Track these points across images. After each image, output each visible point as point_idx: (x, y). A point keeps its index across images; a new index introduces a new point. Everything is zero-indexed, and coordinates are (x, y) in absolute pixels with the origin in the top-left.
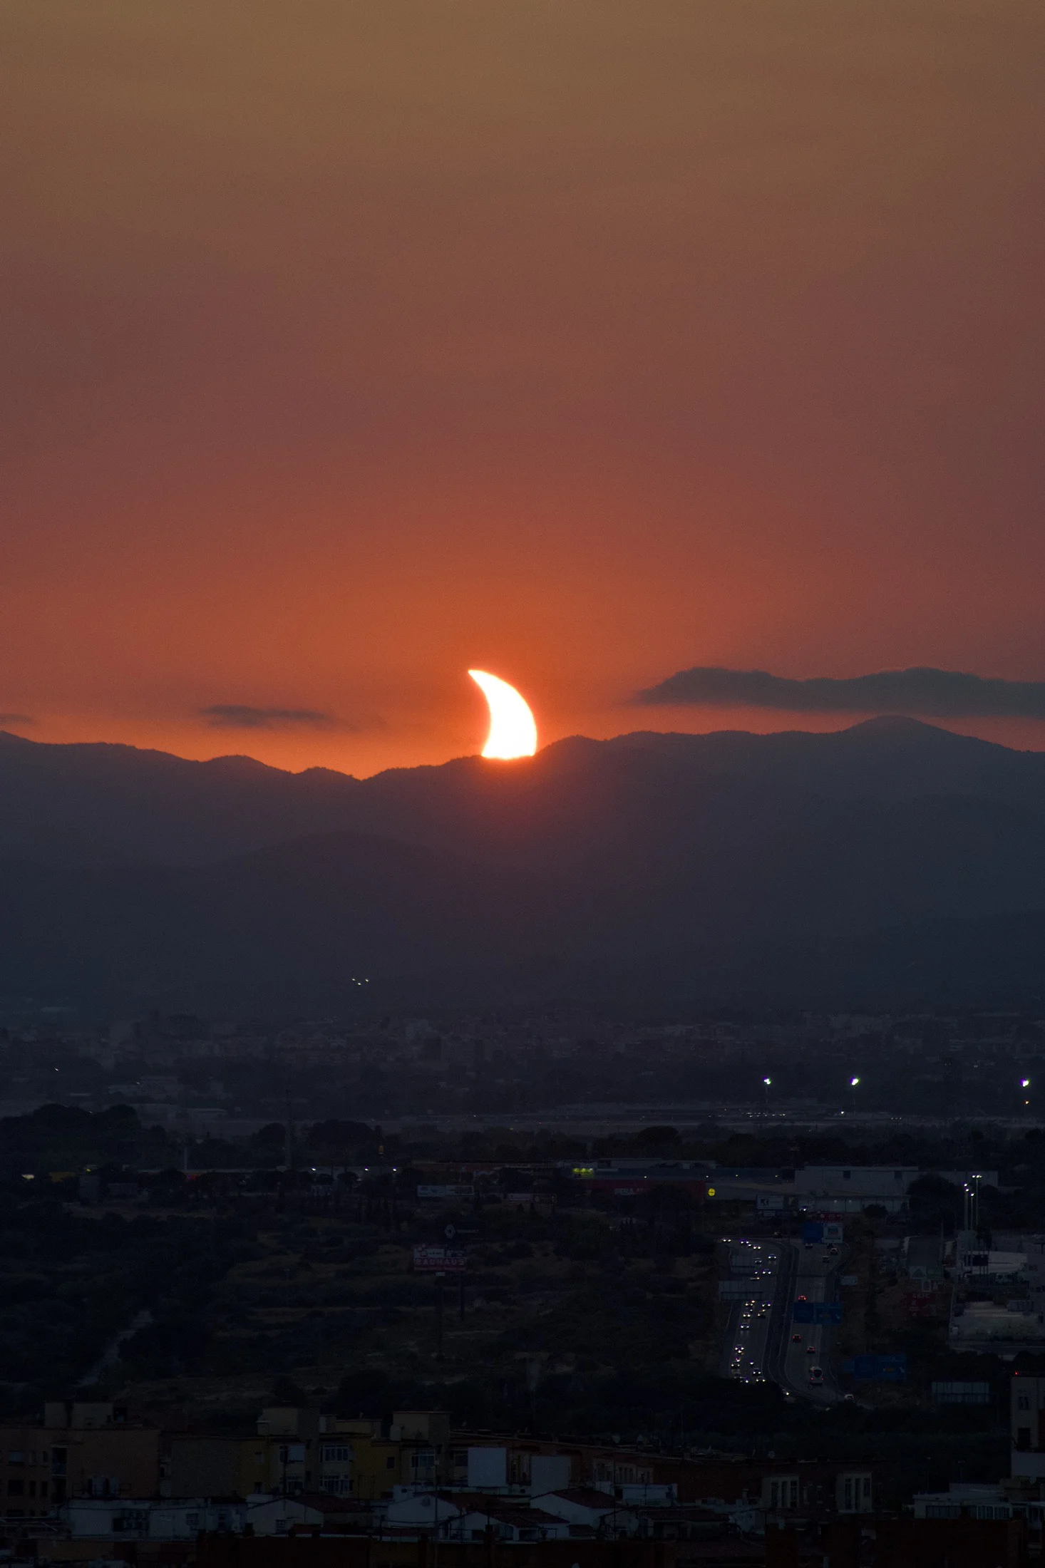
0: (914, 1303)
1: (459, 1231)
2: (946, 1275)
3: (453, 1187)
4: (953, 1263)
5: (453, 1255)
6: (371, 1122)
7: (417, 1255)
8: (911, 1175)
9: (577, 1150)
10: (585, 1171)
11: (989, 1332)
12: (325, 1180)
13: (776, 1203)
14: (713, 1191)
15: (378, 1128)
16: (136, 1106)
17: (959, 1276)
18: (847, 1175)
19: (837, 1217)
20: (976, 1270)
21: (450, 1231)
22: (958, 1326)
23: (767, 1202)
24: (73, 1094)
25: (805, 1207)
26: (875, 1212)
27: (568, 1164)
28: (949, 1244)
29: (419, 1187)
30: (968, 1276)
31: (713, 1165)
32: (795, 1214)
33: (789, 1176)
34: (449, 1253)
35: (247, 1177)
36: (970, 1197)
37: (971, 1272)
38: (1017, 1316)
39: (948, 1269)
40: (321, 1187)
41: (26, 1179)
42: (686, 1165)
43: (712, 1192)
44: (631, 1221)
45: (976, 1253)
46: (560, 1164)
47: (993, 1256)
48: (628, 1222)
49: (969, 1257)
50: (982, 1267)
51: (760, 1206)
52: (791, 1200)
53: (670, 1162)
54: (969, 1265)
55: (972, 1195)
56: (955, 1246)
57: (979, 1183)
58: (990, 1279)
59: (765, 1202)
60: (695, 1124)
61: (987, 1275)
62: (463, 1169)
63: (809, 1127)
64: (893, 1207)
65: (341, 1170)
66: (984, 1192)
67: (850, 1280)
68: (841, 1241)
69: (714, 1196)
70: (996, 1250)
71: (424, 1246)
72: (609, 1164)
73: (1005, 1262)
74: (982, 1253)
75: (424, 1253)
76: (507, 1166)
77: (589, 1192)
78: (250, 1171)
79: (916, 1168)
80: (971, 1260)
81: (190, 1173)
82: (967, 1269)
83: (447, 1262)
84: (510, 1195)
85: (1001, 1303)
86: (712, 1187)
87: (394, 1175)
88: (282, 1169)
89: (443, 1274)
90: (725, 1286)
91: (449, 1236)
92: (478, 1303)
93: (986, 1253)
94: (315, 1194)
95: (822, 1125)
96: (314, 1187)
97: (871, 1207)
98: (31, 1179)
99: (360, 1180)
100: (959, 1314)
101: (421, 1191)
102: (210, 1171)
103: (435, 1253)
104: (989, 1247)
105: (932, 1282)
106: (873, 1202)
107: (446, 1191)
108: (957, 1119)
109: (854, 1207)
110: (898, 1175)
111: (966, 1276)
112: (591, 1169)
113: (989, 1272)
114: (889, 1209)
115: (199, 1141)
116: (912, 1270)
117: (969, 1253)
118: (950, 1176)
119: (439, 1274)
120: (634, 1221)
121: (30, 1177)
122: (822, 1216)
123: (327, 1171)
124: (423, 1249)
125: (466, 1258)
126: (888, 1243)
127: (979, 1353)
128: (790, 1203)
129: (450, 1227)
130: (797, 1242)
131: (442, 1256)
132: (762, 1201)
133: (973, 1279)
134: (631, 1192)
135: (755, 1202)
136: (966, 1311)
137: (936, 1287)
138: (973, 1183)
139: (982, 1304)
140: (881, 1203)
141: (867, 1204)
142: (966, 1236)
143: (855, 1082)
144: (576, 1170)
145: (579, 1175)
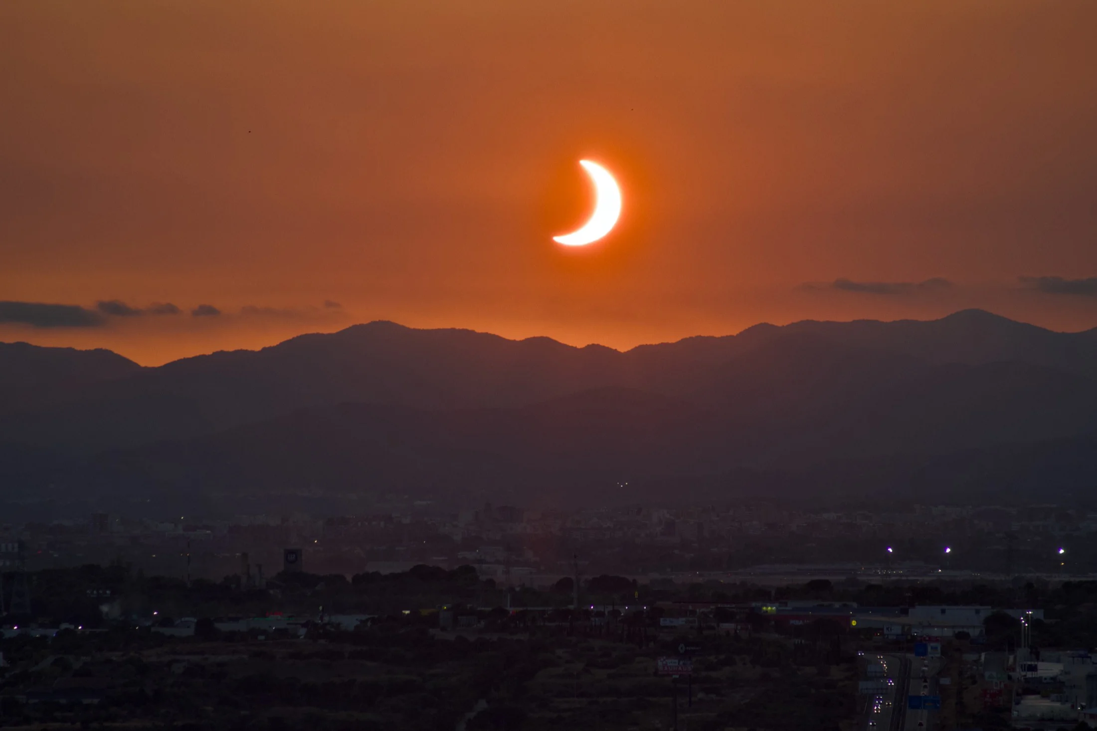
0: (988, 696)
1: (687, 648)
2: (1010, 678)
3: (684, 619)
4: (1014, 670)
5: (684, 664)
6: (630, 578)
7: (660, 663)
8: (986, 611)
9: (765, 595)
10: (770, 609)
11: (1038, 715)
12: (600, 614)
13: (897, 630)
14: (855, 622)
15: (634, 581)
16: (476, 566)
17: (1018, 678)
18: (943, 611)
19: (936, 639)
20: (1029, 675)
21: (682, 648)
22: (1018, 711)
23: (891, 629)
24: (435, 558)
25: (916, 633)
26: (962, 636)
27: (759, 604)
28: (1011, 658)
29: (662, 619)
30: (1024, 678)
31: (855, 605)
32: (909, 637)
33: (905, 612)
34: (681, 663)
35: (549, 613)
36: (1025, 627)
37: (1025, 676)
38: (1058, 704)
39: (1011, 674)
40: (597, 619)
41: (404, 614)
42: (837, 605)
43: (854, 623)
44: (801, 642)
45: (1029, 663)
46: (754, 604)
47: (1041, 665)
48: (800, 642)
49: (1025, 665)
50: (1033, 673)
51: (885, 631)
52: (906, 628)
53: (826, 603)
54: (1025, 670)
55: (1027, 625)
56: (1015, 659)
57: (1031, 617)
58: (1039, 680)
59: (889, 629)
60: (843, 578)
61: (1037, 678)
62: (690, 608)
63: (917, 580)
64: (974, 633)
65: (610, 608)
66: (1035, 623)
67: (945, 681)
68: (939, 655)
69: (856, 625)
70: (1043, 661)
71: (664, 658)
72: (786, 604)
73: (1048, 669)
74: (1033, 663)
75: (664, 662)
76: (719, 606)
77: (773, 623)
78: (551, 608)
79: (990, 607)
80: (1026, 668)
81: (511, 610)
82: (1023, 673)
83: (680, 668)
84: (721, 625)
85: (1045, 696)
86: (854, 620)
87: (645, 611)
88: (571, 607)
89: (677, 676)
90: (863, 685)
91: (682, 651)
92: (701, 695)
93: (1036, 663)
94: (593, 623)
95: (927, 579)
96: (593, 619)
97: (959, 633)
98: (408, 614)
99: (622, 614)
100: (1018, 703)
101: (663, 622)
102: (525, 608)
103: (672, 663)
104: (1038, 659)
105: (1000, 683)
106: (961, 630)
107: (680, 622)
108: (1016, 575)
109: (948, 633)
110: (977, 612)
111: (1022, 678)
112: (774, 608)
113: (1038, 676)
114: (971, 634)
115: (517, 589)
116: (987, 674)
117: (1025, 663)
118: (1011, 613)
119: (674, 676)
120: (803, 641)
121: (407, 612)
122: (927, 639)
123: (601, 609)
124: (664, 660)
125: (692, 666)
126: (970, 657)
127: (1032, 728)
128: (906, 630)
129: (682, 645)
130: (910, 656)
131: (677, 664)
132: (887, 629)
133: (1027, 680)
134: (801, 623)
135: (882, 629)
136: (1022, 702)
137: (1002, 685)
138: (1027, 618)
139: (1033, 697)
140: (965, 630)
141: (957, 631)
142: (1023, 652)
143: (948, 550)
144: (764, 608)
145: (767, 611)
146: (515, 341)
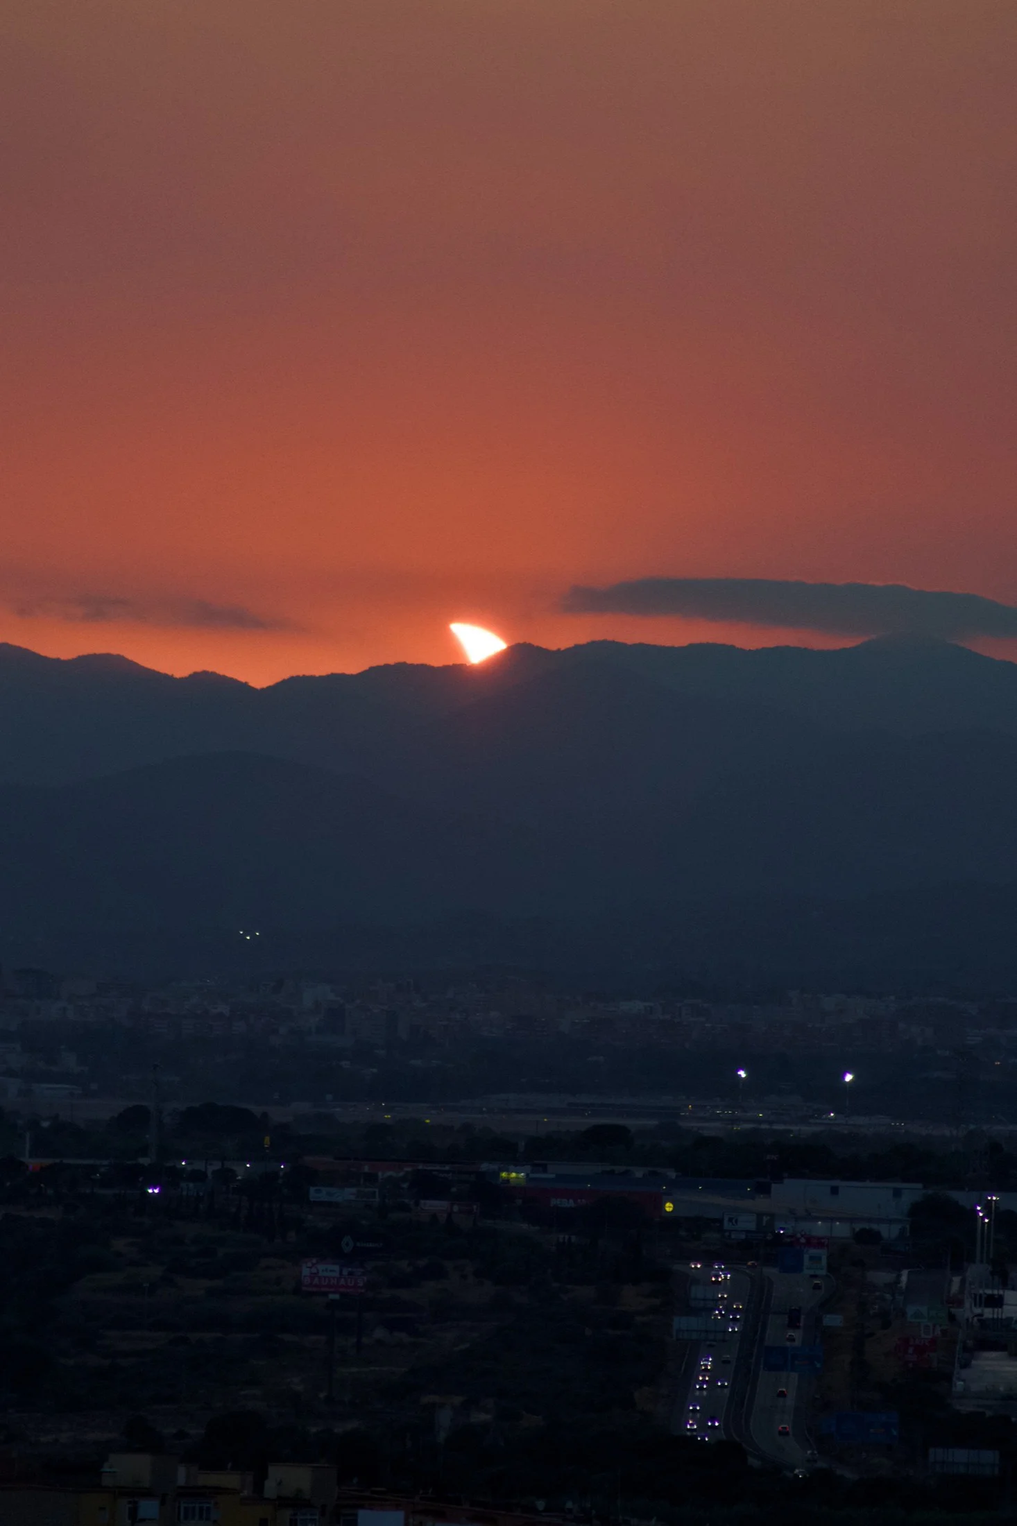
0: (911, 1350)
1: (358, 1244)
2: (952, 1318)
3: (354, 1190)
4: (960, 1303)
5: (350, 1274)
6: (257, 1110)
7: (306, 1271)
8: (913, 1193)
9: (507, 1151)
10: (514, 1176)
11: (1002, 1389)
12: (198, 1176)
13: (747, 1223)
14: (671, 1205)
15: (265, 1115)
17: (968, 1320)
18: (835, 1191)
19: (820, 1243)
20: (988, 1313)
21: (347, 1244)
22: (963, 1380)
23: (736, 1221)
25: (782, 1229)
26: (867, 1237)
27: (494, 1167)
28: (956, 1280)
29: (312, 1189)
30: (979, 1320)
31: (672, 1174)
32: (769, 1237)
33: (764, 1189)
34: (345, 1272)
35: (102, 1170)
36: (984, 1223)
37: (981, 1315)
39: (953, 1310)
40: (191, 1185)
42: (639, 1173)
43: (669, 1207)
44: (570, 1239)
45: (989, 1292)
46: (485, 1167)
47: (1010, 1296)
48: (566, 1241)
49: (981, 1296)
50: (996, 1310)
51: (727, 1225)
52: (765, 1219)
53: (619, 1169)
54: (980, 1306)
55: (987, 1221)
56: (963, 1282)
57: (996, 1207)
58: (1006, 1323)
59: (734, 1221)
60: (653, 1123)
61: (1001, 1319)
62: (366, 1169)
63: (791, 1131)
64: (889, 1232)
65: (216, 1166)
66: (1001, 1217)
67: (833, 1320)
68: (824, 1272)
69: (672, 1211)
70: (1013, 1289)
71: (314, 1261)
72: (544, 1169)
74: (996, 1292)
75: (314, 1270)
76: (420, 1167)
77: (519, 1202)
78: (105, 1162)
79: (920, 1186)
80: (983, 1299)
81: (33, 1163)
82: (978, 1311)
83: (342, 1282)
84: (422, 1202)
86: (669, 1201)
87: (281, 1174)
88: (144, 1161)
89: (337, 1297)
90: (681, 1323)
91: (347, 1250)
92: (380, 1333)
93: (1001, 1292)
94: (185, 1193)
95: (806, 1130)
96: (183, 1185)
97: (863, 1230)
99: (239, 1178)
100: (966, 1365)
101: (314, 1194)
102: (57, 1161)
103: (329, 1270)
104: (1005, 1284)
105: (934, 1326)
106: (866, 1226)
107: (345, 1195)
108: (972, 1127)
109: (841, 1230)
110: (897, 1193)
111: (976, 1319)
112: (522, 1174)
113: (1004, 1317)
114: (885, 1234)
115: (45, 1124)
116: (911, 1310)
117: (981, 1292)
118: (961, 1197)
119: (331, 1296)
120: (574, 1239)
122: (803, 1240)
123: (199, 1165)
124: (313, 1265)
125: (365, 1278)
126: (881, 1277)
127: (989, 1413)
128: (764, 1224)
129: (347, 1239)
130: (771, 1272)
131: (337, 1274)
132: (730, 1220)
133: (983, 1323)
134: (571, 1203)
135: (721, 1221)
136: (973, 1362)
137: (938, 1332)
138: (987, 1206)
139: (993, 1354)
140: (875, 1227)
141: (858, 1227)
142: (977, 1270)
143: (849, 1078)
144: (504, 1175)
145: (507, 1181)
146: (58, 660)
